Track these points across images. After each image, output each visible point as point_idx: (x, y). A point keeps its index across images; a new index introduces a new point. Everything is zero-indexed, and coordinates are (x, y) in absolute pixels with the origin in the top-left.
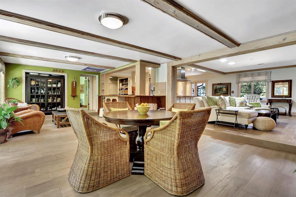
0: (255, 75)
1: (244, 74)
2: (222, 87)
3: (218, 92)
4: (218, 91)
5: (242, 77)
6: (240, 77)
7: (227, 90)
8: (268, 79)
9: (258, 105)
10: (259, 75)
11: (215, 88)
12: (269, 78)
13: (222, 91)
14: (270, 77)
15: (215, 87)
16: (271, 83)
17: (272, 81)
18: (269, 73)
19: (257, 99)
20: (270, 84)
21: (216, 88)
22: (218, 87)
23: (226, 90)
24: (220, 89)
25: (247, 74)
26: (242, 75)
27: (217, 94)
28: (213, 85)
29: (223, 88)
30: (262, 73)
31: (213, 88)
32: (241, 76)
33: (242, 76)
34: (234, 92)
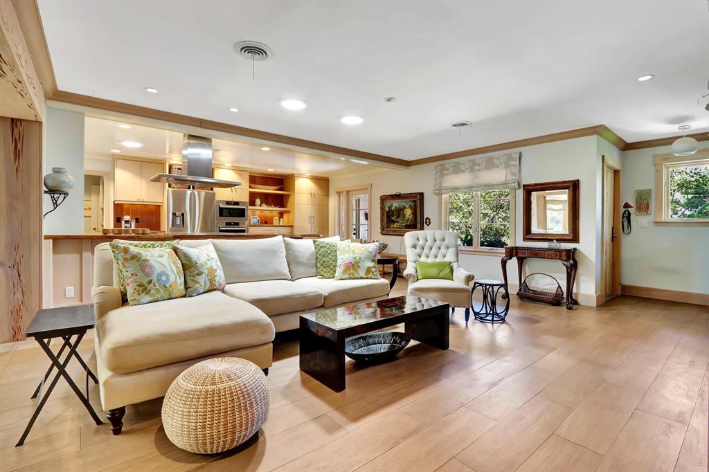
0: (479, 165)
1: (452, 163)
2: (404, 204)
3: (394, 222)
4: (393, 219)
5: (447, 174)
6: (442, 173)
7: (415, 214)
8: (514, 177)
9: (441, 270)
10: (490, 165)
11: (387, 209)
12: (515, 174)
13: (404, 216)
14: (517, 171)
15: (388, 204)
16: (522, 190)
17: (524, 186)
18: (515, 160)
19: (448, 248)
20: (520, 194)
21: (390, 208)
22: (396, 204)
23: (411, 215)
24: (400, 211)
25: (459, 163)
26: (447, 166)
27: (392, 226)
28: (384, 199)
29: (405, 208)
30: (498, 158)
31: (382, 209)
32: (446, 172)
33: (448, 170)
34: (430, 223)
